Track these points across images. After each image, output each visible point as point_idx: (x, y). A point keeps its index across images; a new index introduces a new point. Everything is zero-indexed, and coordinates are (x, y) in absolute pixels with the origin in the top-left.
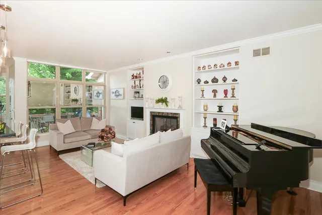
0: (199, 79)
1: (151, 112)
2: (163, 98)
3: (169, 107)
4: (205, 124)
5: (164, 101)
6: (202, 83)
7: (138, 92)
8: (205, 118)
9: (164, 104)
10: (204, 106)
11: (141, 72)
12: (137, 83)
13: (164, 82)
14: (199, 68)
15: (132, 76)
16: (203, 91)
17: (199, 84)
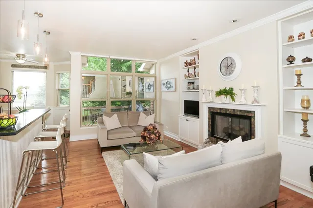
0: (291, 56)
1: (209, 108)
2: (228, 89)
3: (237, 101)
4: (305, 130)
5: (228, 93)
6: (298, 62)
7: (193, 83)
8: (305, 121)
9: (228, 96)
10: (303, 101)
11: (196, 57)
12: (191, 71)
13: (228, 67)
14: (291, 37)
15: (185, 63)
16: (299, 76)
17: (291, 63)
